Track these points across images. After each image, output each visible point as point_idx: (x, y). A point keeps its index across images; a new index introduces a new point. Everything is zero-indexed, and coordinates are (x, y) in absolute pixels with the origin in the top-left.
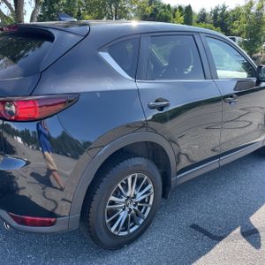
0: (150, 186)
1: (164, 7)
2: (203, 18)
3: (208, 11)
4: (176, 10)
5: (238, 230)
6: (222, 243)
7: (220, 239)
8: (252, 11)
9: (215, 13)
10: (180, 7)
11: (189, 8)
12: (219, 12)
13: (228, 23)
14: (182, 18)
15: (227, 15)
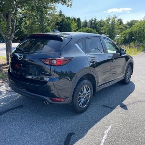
0: (90, 90)
1: (67, 18)
2: (86, 24)
3: (88, 21)
4: (72, 20)
5: (119, 106)
6: (115, 109)
7: (114, 108)
8: (110, 23)
9: (91, 22)
10: (74, 19)
11: (79, 19)
12: (93, 22)
13: (98, 27)
14: (76, 24)
15: (97, 24)
